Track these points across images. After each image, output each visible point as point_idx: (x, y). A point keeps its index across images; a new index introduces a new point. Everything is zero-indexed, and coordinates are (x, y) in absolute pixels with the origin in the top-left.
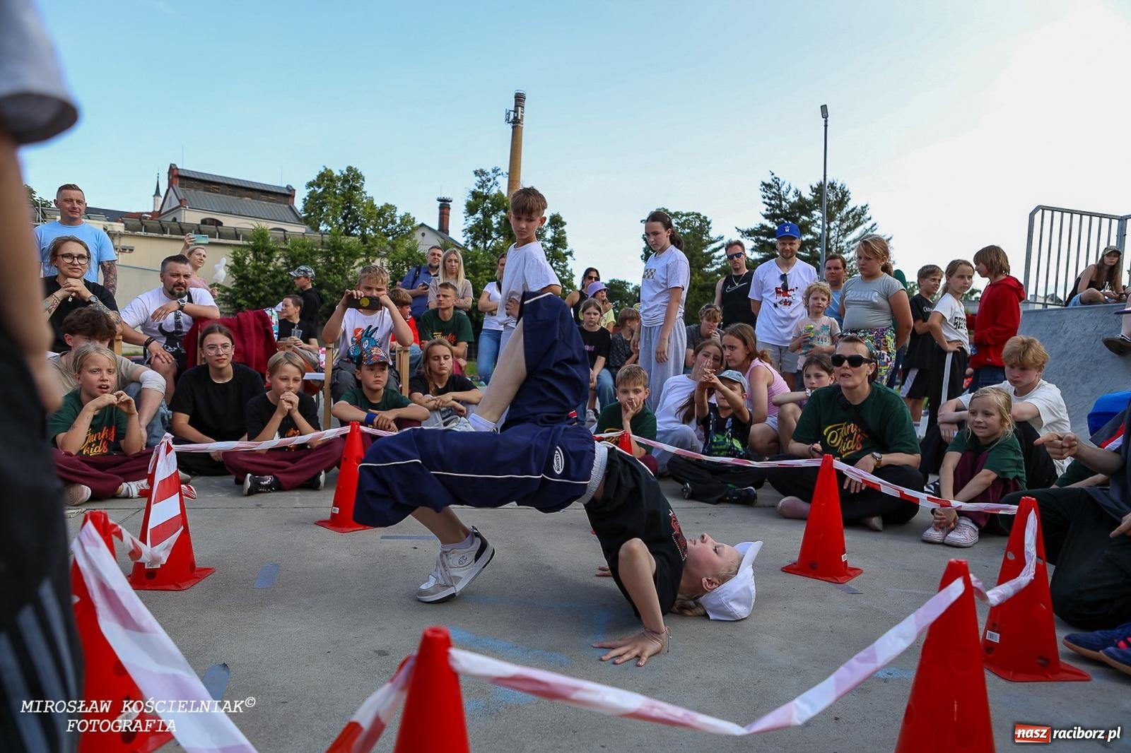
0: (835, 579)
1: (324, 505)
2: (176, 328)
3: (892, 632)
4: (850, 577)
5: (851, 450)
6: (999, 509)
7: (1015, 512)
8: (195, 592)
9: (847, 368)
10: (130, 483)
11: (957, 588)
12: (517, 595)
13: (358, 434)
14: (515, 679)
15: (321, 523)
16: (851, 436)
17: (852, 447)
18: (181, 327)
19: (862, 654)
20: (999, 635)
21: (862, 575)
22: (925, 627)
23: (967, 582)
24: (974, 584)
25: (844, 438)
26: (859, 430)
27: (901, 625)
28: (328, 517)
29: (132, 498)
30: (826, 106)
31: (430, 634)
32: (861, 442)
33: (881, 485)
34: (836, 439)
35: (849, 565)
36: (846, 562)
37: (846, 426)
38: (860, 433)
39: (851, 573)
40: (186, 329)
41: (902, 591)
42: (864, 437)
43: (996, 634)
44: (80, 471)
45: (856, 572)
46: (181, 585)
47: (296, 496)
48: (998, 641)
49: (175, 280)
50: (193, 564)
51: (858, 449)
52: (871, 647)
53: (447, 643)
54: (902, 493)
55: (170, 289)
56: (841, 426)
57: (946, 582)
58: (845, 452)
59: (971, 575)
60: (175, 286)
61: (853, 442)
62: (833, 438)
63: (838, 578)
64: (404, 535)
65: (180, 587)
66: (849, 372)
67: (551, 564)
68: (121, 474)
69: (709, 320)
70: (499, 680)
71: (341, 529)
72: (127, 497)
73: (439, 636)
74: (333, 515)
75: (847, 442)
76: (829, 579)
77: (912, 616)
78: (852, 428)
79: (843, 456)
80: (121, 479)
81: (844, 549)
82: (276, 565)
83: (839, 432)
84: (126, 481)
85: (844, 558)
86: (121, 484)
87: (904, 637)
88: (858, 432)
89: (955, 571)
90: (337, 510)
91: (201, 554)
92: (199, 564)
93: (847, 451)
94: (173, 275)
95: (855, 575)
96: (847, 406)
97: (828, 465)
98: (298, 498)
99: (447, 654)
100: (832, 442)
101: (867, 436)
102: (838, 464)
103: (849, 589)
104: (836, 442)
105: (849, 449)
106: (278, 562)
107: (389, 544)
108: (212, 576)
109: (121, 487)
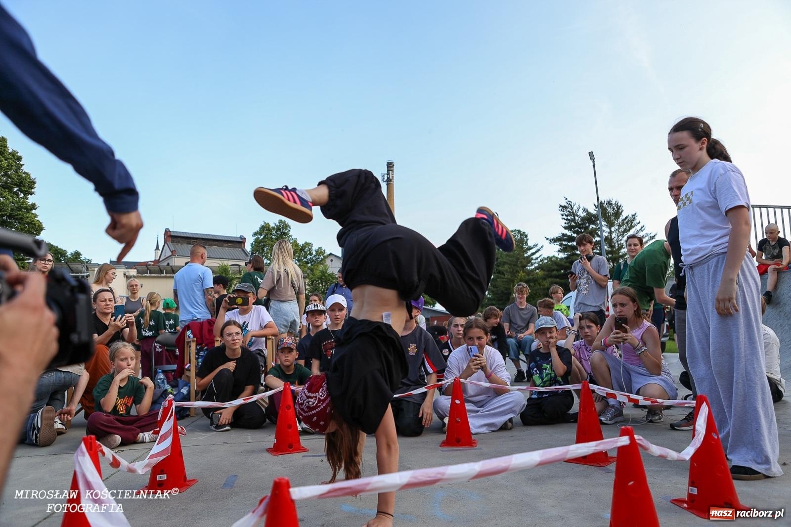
0: (598, 464)
4: (611, 463)
8: (186, 494)
10: (145, 433)
11: (626, 440)
20: (697, 489)
23: (632, 439)
24: (637, 441)
28: (272, 446)
29: (145, 443)
30: (592, 152)
35: (609, 456)
36: (606, 452)
39: (611, 460)
43: (695, 488)
44: (114, 425)
47: (249, 435)
48: (696, 494)
50: (185, 477)
59: (635, 437)
63: (601, 464)
64: (317, 454)
67: (410, 466)
68: (139, 427)
72: (143, 442)
76: (595, 464)
80: (139, 430)
82: (236, 476)
84: (142, 432)
86: (138, 434)
89: (625, 432)
91: (190, 471)
92: (188, 479)
95: (614, 462)
97: (586, 387)
103: (609, 470)
106: (237, 474)
107: (307, 460)
108: (196, 484)
109: (139, 436)
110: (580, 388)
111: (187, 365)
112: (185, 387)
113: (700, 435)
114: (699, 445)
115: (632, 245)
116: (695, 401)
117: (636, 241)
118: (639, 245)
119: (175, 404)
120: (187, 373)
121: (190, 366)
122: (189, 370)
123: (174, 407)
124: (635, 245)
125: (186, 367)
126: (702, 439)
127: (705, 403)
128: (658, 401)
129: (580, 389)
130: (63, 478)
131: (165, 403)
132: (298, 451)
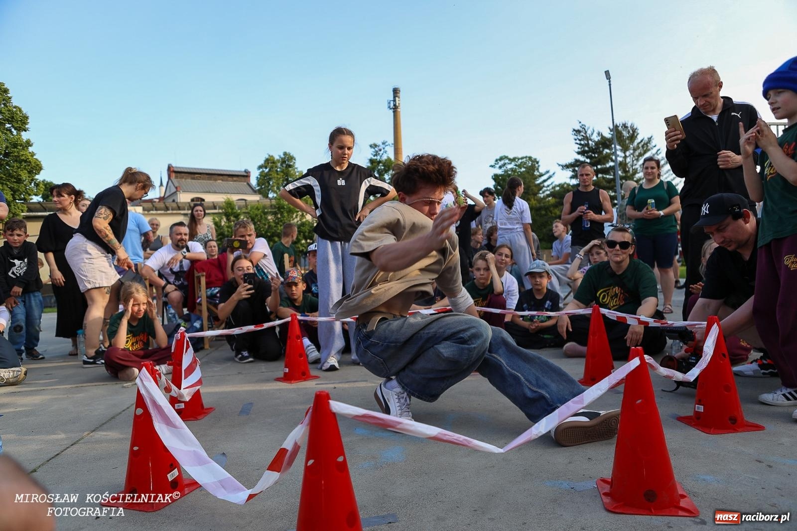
2: (180, 269)
8: (205, 421)
9: (618, 250)
11: (636, 362)
13: (296, 321)
14: (364, 416)
15: (278, 380)
17: (618, 303)
20: (703, 407)
23: (642, 359)
25: (612, 298)
26: (622, 291)
28: (282, 375)
30: (608, 71)
31: (318, 393)
32: (623, 300)
34: (606, 298)
37: (613, 289)
40: (186, 269)
42: (625, 296)
43: (701, 406)
44: (131, 359)
49: (179, 237)
50: (202, 405)
51: (622, 304)
53: (328, 398)
55: (176, 243)
60: (179, 241)
61: (618, 299)
62: (604, 298)
65: (197, 418)
66: (619, 253)
70: (356, 417)
71: (290, 381)
73: (324, 394)
74: (285, 374)
75: (614, 300)
78: (617, 290)
84: (159, 364)
87: (601, 390)
88: (621, 293)
90: (287, 370)
91: (206, 399)
92: (206, 406)
93: (614, 306)
94: (178, 234)
96: (613, 274)
97: (596, 312)
98: (263, 367)
99: (329, 402)
101: (627, 295)
104: (606, 300)
106: (252, 402)
107: (320, 388)
108: (214, 412)
110: (591, 312)
111: (198, 299)
112: (198, 321)
113: (708, 356)
114: (705, 366)
115: (649, 169)
116: (706, 323)
117: (653, 164)
118: (657, 168)
119: (187, 335)
120: (198, 307)
121: (201, 300)
122: (200, 304)
123: (187, 338)
124: (652, 168)
125: (198, 301)
126: (709, 360)
127: (716, 324)
128: (668, 323)
129: (591, 314)
130: (86, 408)
131: (178, 336)
132: (311, 378)
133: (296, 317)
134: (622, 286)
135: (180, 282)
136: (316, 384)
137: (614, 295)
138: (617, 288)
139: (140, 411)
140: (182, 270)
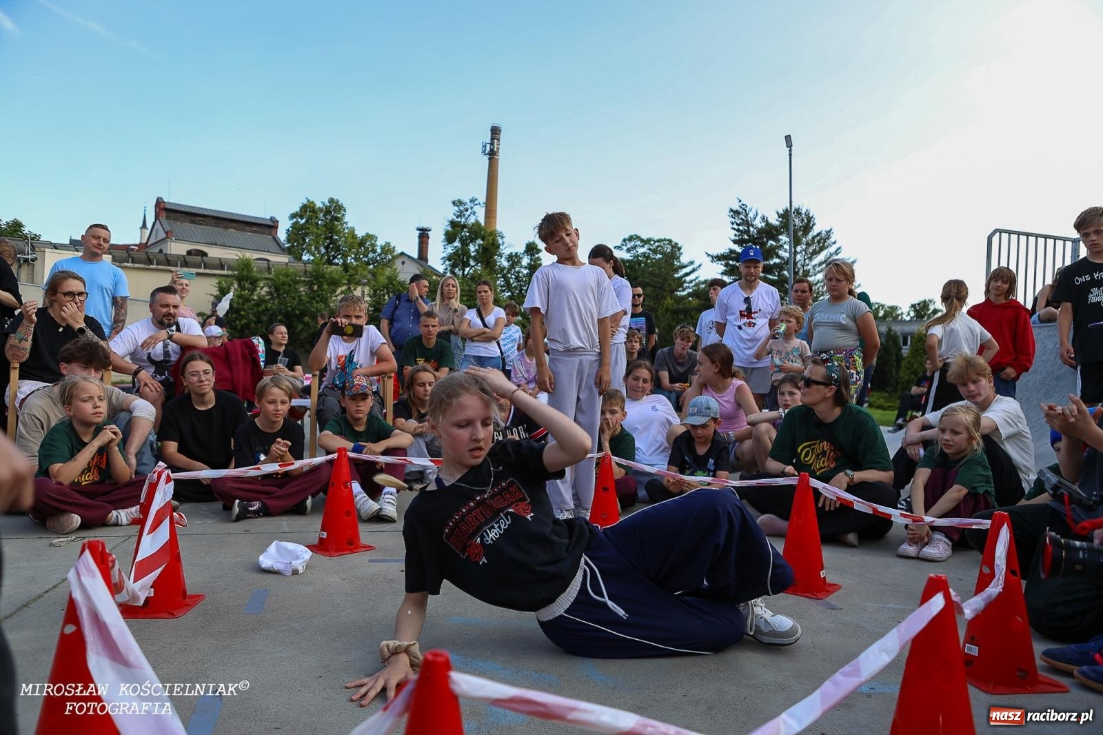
0: (814, 595)
1: (311, 530)
2: (164, 357)
3: (875, 647)
4: (830, 592)
5: (824, 467)
6: (972, 524)
7: (988, 527)
8: (187, 619)
10: (120, 511)
11: (938, 602)
12: (504, 616)
13: (345, 459)
14: (513, 700)
15: (311, 546)
16: (824, 453)
17: (826, 464)
18: (169, 356)
19: (846, 668)
20: (977, 648)
21: (840, 591)
22: (907, 642)
23: (947, 597)
24: (954, 599)
25: (817, 456)
26: (832, 448)
27: (884, 639)
28: (316, 542)
29: (121, 525)
30: (790, 136)
32: (834, 460)
33: (855, 502)
34: (810, 456)
35: (828, 581)
36: (825, 577)
37: (819, 444)
38: (833, 451)
39: (830, 589)
40: (174, 358)
41: (880, 605)
42: (837, 454)
43: (975, 647)
44: (70, 500)
45: (834, 587)
46: (173, 612)
47: (284, 521)
48: (977, 655)
49: (165, 310)
50: (184, 592)
51: (832, 466)
52: (854, 662)
53: (447, 666)
54: (875, 510)
55: (159, 319)
56: (815, 444)
57: (927, 596)
58: (819, 470)
59: (951, 590)
60: (164, 316)
61: (826, 459)
62: (806, 456)
63: (818, 595)
64: (392, 558)
65: (173, 615)
68: (110, 503)
69: (682, 340)
70: (498, 702)
71: (328, 553)
72: (116, 525)
73: (438, 659)
74: (321, 540)
75: (820, 460)
76: (808, 595)
77: (894, 630)
78: (825, 445)
79: (818, 474)
81: (822, 565)
82: (265, 590)
83: (813, 450)
84: (115, 509)
85: (823, 574)
86: (110, 512)
87: (887, 652)
88: (831, 450)
89: (935, 586)
90: (325, 535)
91: (192, 579)
92: (190, 591)
93: (821, 468)
94: (163, 306)
95: (833, 592)
96: (820, 424)
97: (804, 483)
98: (285, 523)
99: (448, 677)
100: (806, 459)
101: (839, 454)
102: (815, 483)
103: (829, 604)
104: (810, 459)
105: (823, 466)
106: (268, 587)
107: (377, 568)
108: (203, 602)
109: (111, 514)
132: (362, 549)
133: (346, 453)
134: (833, 441)
135: (164, 377)
136: (370, 561)
137: (821, 453)
138: (825, 443)
139: (70, 629)
140: (167, 358)
